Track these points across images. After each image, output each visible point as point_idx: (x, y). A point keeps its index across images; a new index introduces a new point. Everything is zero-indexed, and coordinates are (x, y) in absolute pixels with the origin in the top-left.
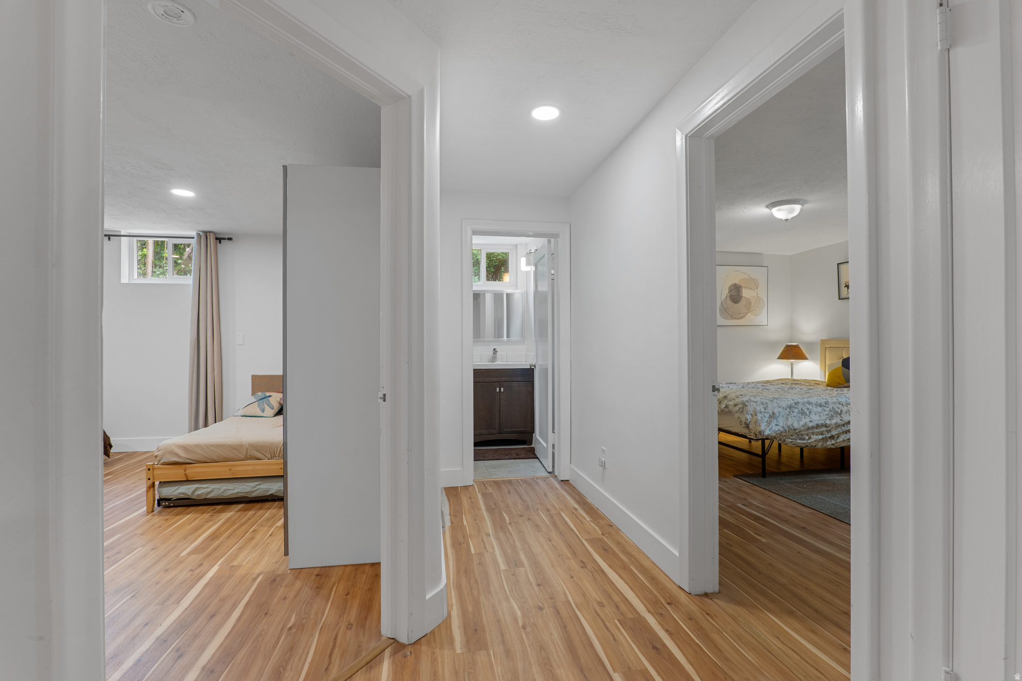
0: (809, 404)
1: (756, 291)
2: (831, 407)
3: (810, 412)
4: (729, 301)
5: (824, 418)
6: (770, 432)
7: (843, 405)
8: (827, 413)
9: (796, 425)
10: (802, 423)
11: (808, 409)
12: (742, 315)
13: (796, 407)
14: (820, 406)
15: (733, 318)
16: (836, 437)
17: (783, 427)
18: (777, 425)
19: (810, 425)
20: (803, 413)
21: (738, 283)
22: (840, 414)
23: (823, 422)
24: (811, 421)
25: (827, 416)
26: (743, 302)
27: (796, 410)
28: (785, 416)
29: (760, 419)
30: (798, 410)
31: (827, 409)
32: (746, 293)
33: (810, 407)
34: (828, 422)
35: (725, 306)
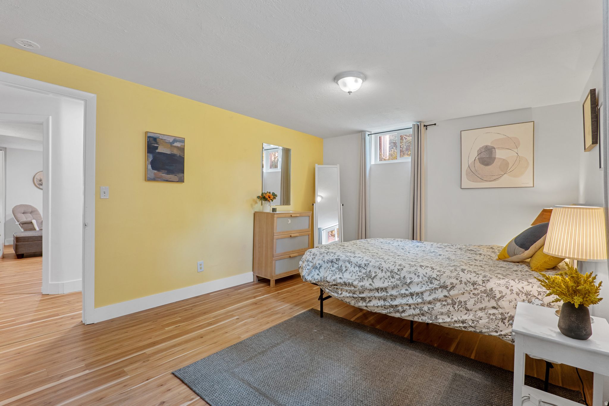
0: (349, 263)
1: (516, 150)
2: (368, 270)
3: (346, 270)
4: (478, 164)
5: (354, 278)
6: (311, 279)
7: (382, 270)
8: (360, 274)
9: (328, 279)
10: (334, 278)
11: (346, 267)
12: (494, 178)
13: (337, 262)
14: (360, 266)
15: (482, 180)
16: (368, 300)
17: (321, 278)
18: (318, 274)
19: (339, 281)
20: (340, 269)
21: (490, 145)
22: (373, 279)
23: (350, 281)
24: (340, 278)
25: (358, 277)
26: (496, 163)
27: (336, 266)
28: (326, 268)
29: (305, 266)
30: (338, 265)
31: (364, 271)
32: (499, 154)
33: (349, 265)
34: (355, 283)
35: (473, 169)
